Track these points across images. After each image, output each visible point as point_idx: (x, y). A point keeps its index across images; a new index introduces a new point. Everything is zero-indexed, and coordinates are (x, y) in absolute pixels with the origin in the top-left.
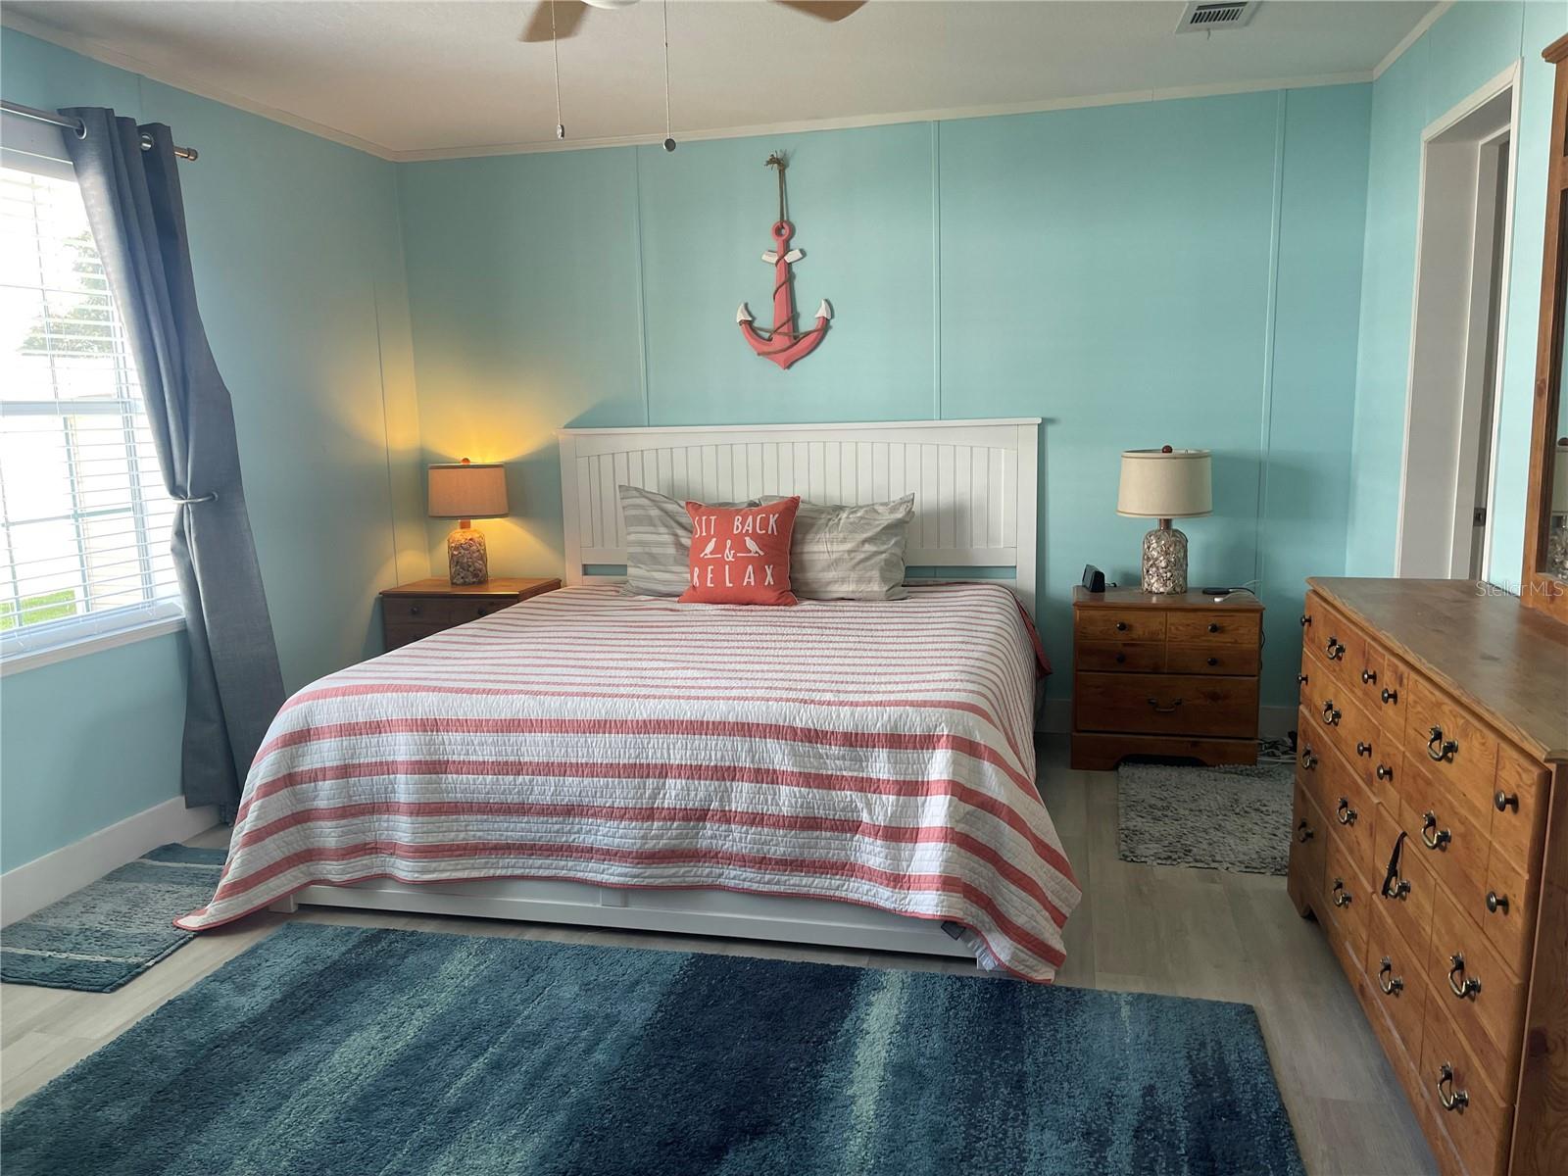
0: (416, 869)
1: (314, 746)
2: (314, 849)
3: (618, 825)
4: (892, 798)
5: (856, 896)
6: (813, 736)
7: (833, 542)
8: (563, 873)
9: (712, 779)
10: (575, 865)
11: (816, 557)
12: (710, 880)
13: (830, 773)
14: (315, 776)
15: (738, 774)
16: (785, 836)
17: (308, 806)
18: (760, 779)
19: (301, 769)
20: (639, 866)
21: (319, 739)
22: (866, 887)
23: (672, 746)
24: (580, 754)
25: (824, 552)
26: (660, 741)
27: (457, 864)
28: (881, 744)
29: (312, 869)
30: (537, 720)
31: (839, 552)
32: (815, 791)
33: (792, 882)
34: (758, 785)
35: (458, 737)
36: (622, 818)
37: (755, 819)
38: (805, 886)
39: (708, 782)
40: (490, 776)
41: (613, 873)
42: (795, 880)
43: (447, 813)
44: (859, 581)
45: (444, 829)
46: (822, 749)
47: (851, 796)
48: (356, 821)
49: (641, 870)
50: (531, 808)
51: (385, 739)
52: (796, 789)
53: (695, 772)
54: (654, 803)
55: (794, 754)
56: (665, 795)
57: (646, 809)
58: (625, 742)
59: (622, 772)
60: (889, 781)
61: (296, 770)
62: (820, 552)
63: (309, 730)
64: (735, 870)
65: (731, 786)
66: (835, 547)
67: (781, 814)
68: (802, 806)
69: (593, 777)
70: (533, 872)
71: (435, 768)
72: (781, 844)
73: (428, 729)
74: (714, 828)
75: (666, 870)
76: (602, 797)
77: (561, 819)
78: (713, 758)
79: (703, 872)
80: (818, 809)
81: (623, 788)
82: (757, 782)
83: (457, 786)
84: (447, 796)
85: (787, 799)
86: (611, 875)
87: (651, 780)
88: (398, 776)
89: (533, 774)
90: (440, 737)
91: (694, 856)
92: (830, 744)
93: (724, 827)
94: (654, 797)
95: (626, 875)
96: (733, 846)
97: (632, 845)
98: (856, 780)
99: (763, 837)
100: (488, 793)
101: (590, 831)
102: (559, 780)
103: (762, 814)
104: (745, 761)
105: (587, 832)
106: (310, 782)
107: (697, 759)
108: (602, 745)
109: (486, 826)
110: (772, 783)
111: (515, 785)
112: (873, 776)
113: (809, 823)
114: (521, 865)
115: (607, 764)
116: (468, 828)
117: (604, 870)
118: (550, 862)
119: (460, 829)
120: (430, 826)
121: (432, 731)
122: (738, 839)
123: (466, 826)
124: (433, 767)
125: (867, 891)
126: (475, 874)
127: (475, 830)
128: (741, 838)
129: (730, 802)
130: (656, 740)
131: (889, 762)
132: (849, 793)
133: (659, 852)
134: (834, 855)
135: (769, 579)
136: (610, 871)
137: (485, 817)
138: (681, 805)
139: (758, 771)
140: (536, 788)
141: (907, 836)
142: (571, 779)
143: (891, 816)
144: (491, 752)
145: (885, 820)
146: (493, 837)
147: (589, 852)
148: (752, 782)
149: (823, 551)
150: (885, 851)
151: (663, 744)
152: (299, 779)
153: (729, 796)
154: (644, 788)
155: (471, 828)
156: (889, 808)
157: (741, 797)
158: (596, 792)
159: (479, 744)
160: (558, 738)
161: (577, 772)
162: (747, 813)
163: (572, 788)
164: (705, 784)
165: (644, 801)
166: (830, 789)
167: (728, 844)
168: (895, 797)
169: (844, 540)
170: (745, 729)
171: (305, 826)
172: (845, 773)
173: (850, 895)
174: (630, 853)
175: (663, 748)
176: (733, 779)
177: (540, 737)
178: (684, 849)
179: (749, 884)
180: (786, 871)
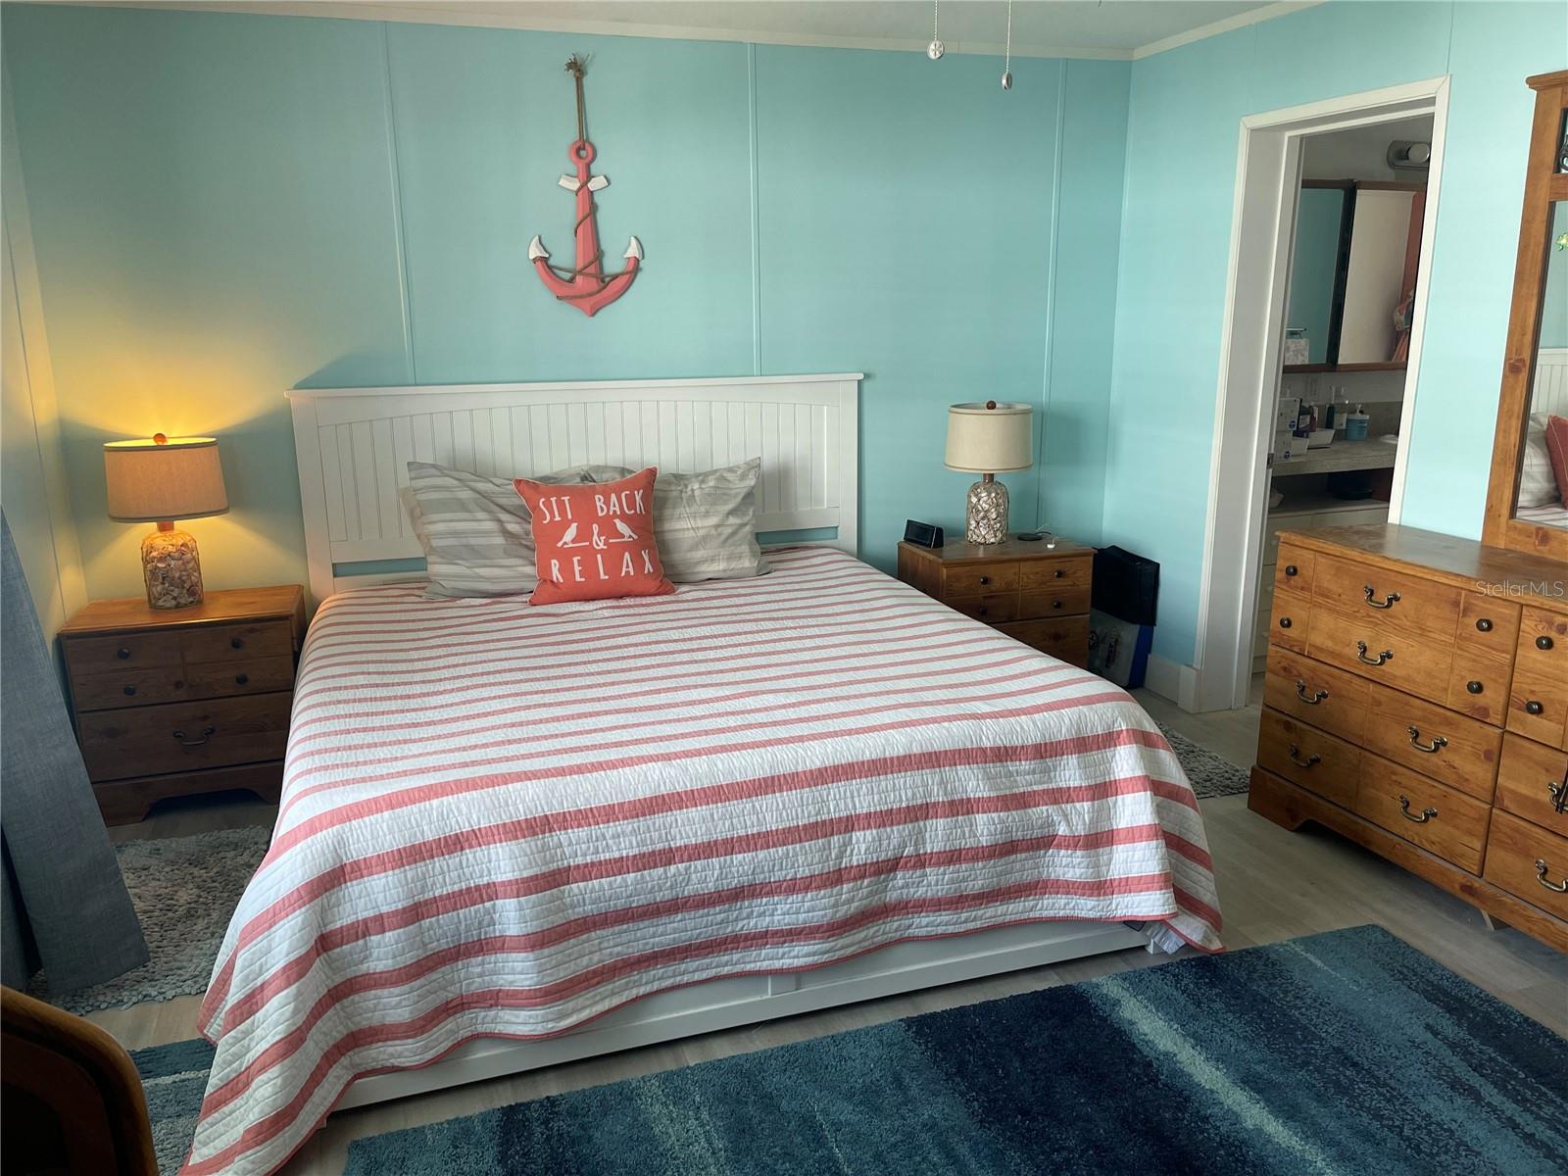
0: (550, 1017)
1: (353, 888)
2: (360, 1031)
3: (803, 898)
4: (1087, 805)
5: (1051, 913)
6: (1003, 754)
7: (695, 517)
8: (726, 970)
9: (905, 822)
10: (743, 957)
11: (680, 535)
12: (899, 933)
13: (1022, 790)
14: (363, 930)
15: (930, 811)
16: (984, 867)
17: (350, 973)
18: (955, 812)
19: (338, 925)
20: (831, 939)
21: (362, 877)
22: (1063, 902)
23: (856, 794)
24: (748, 823)
25: (688, 529)
26: (842, 790)
27: (595, 996)
28: (1069, 750)
29: (357, 1059)
30: (686, 792)
31: (706, 527)
32: (1014, 813)
33: (987, 915)
34: (954, 819)
35: (582, 833)
36: (807, 889)
37: (952, 857)
38: (1001, 915)
39: (901, 827)
40: (632, 875)
41: (798, 955)
42: (990, 912)
43: (575, 934)
44: (730, 558)
45: (575, 956)
46: (1012, 766)
47: (1047, 810)
48: (434, 976)
49: (833, 944)
50: (686, 902)
51: (470, 856)
52: (995, 815)
53: (884, 818)
54: (841, 863)
55: (988, 777)
56: (852, 851)
57: (834, 871)
58: (802, 798)
59: (802, 835)
60: (1081, 787)
61: (331, 927)
62: (684, 530)
63: (342, 867)
64: (928, 916)
65: (925, 825)
66: (699, 523)
67: (980, 845)
68: (1001, 833)
69: (768, 848)
70: (686, 978)
71: (555, 880)
72: (978, 877)
73: (538, 830)
74: (907, 876)
75: (857, 936)
76: (781, 869)
77: (727, 906)
78: (904, 799)
79: (891, 927)
80: (1017, 831)
81: (806, 853)
82: (953, 816)
83: (586, 896)
84: (573, 912)
85: (984, 828)
86: (794, 957)
87: (836, 838)
88: (499, 902)
89: (690, 860)
90: (555, 838)
91: (884, 911)
92: (1020, 760)
93: (918, 872)
94: (840, 856)
95: (814, 954)
96: (927, 891)
97: (823, 917)
98: (1048, 794)
99: (961, 874)
100: (631, 896)
101: (764, 912)
102: (725, 861)
103: (960, 849)
104: (938, 795)
105: (759, 916)
106: (357, 939)
107: (886, 803)
108: (774, 809)
109: (625, 938)
110: (968, 813)
111: (667, 878)
112: (1063, 785)
113: (1007, 848)
114: (671, 974)
115: (784, 829)
116: (602, 946)
117: (784, 954)
118: (709, 960)
119: (593, 949)
120: (560, 956)
121: (544, 833)
122: (935, 882)
123: (600, 943)
124: (552, 879)
125: (1065, 906)
126: (616, 1001)
127: (611, 945)
128: (937, 881)
129: (924, 843)
130: (836, 790)
131: (1080, 768)
132: (1044, 808)
133: (851, 917)
134: (1028, 876)
135: (648, 567)
136: (792, 954)
137: (625, 926)
138: (872, 858)
139: (952, 803)
140: (694, 876)
141: (1104, 839)
142: (740, 856)
143: (1090, 823)
144: (631, 843)
145: (1085, 829)
146: (635, 949)
147: (762, 938)
148: (948, 817)
149: (687, 527)
150: (1086, 861)
151: (845, 792)
152: (339, 941)
153: (923, 838)
154: (830, 849)
155: (606, 945)
156: (1086, 816)
157: (937, 835)
158: (774, 866)
159: (613, 837)
160: (717, 809)
161: (748, 845)
162: (945, 852)
163: (741, 867)
164: (898, 830)
165: (831, 863)
166: (1026, 807)
167: (921, 891)
168: (1089, 803)
169: (707, 514)
170: (932, 760)
171: (346, 1002)
172: (1035, 788)
173: (1045, 914)
174: (819, 927)
175: (845, 797)
176: (926, 818)
177: (693, 812)
178: (874, 907)
179: (944, 928)
180: (982, 904)
